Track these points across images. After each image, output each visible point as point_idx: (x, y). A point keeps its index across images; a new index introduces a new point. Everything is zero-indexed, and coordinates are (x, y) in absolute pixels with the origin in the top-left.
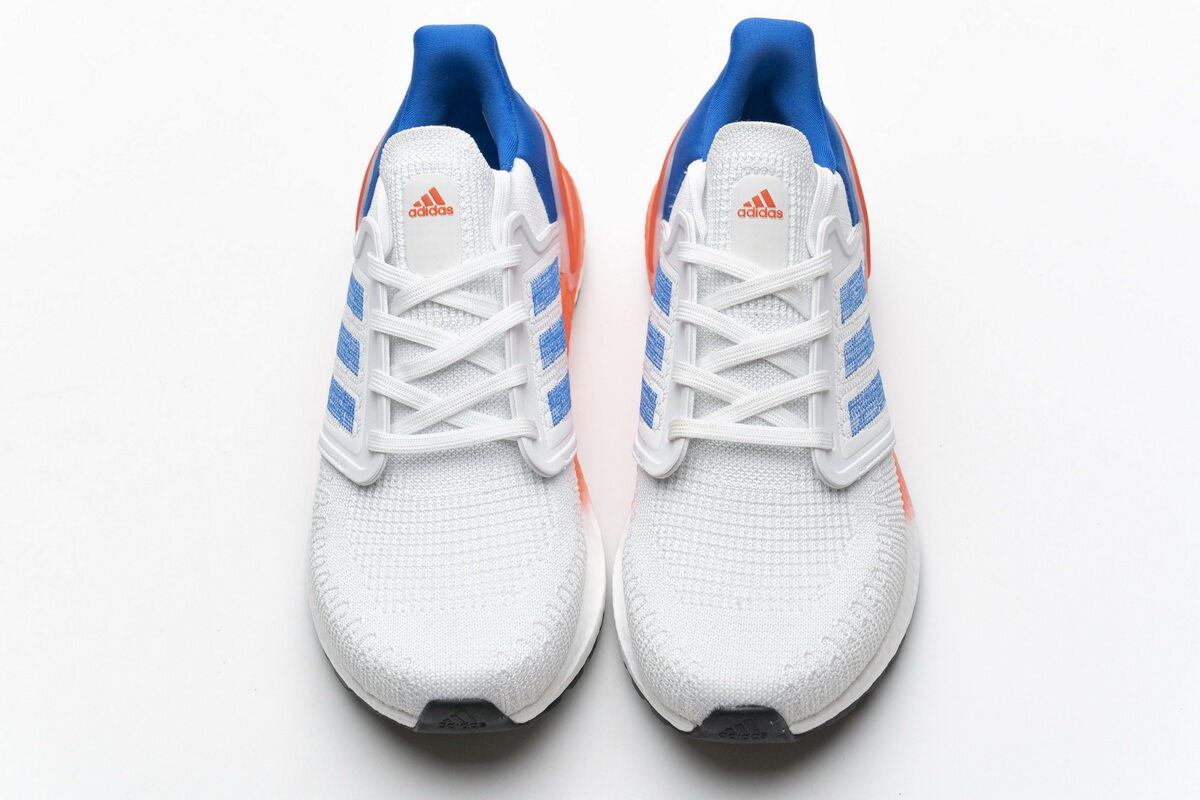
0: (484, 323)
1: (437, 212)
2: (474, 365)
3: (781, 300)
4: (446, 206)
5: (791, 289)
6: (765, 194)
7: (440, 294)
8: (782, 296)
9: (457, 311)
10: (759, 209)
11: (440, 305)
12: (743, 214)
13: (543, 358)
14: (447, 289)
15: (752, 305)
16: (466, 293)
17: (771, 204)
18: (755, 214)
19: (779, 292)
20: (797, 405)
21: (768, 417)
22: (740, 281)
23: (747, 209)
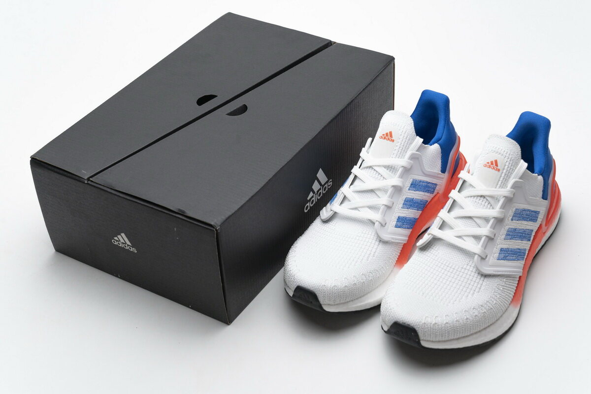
0: (385, 180)
1: (389, 139)
2: (376, 194)
3: (487, 200)
4: (393, 139)
5: (492, 197)
6: (496, 161)
7: (375, 166)
8: (488, 198)
9: (379, 174)
10: (492, 166)
11: (375, 170)
12: (485, 166)
13: (403, 204)
14: (379, 164)
15: (475, 198)
16: (385, 170)
17: (497, 165)
18: (490, 167)
19: (487, 196)
20: (477, 238)
21: (464, 238)
22: (475, 188)
23: (488, 164)
